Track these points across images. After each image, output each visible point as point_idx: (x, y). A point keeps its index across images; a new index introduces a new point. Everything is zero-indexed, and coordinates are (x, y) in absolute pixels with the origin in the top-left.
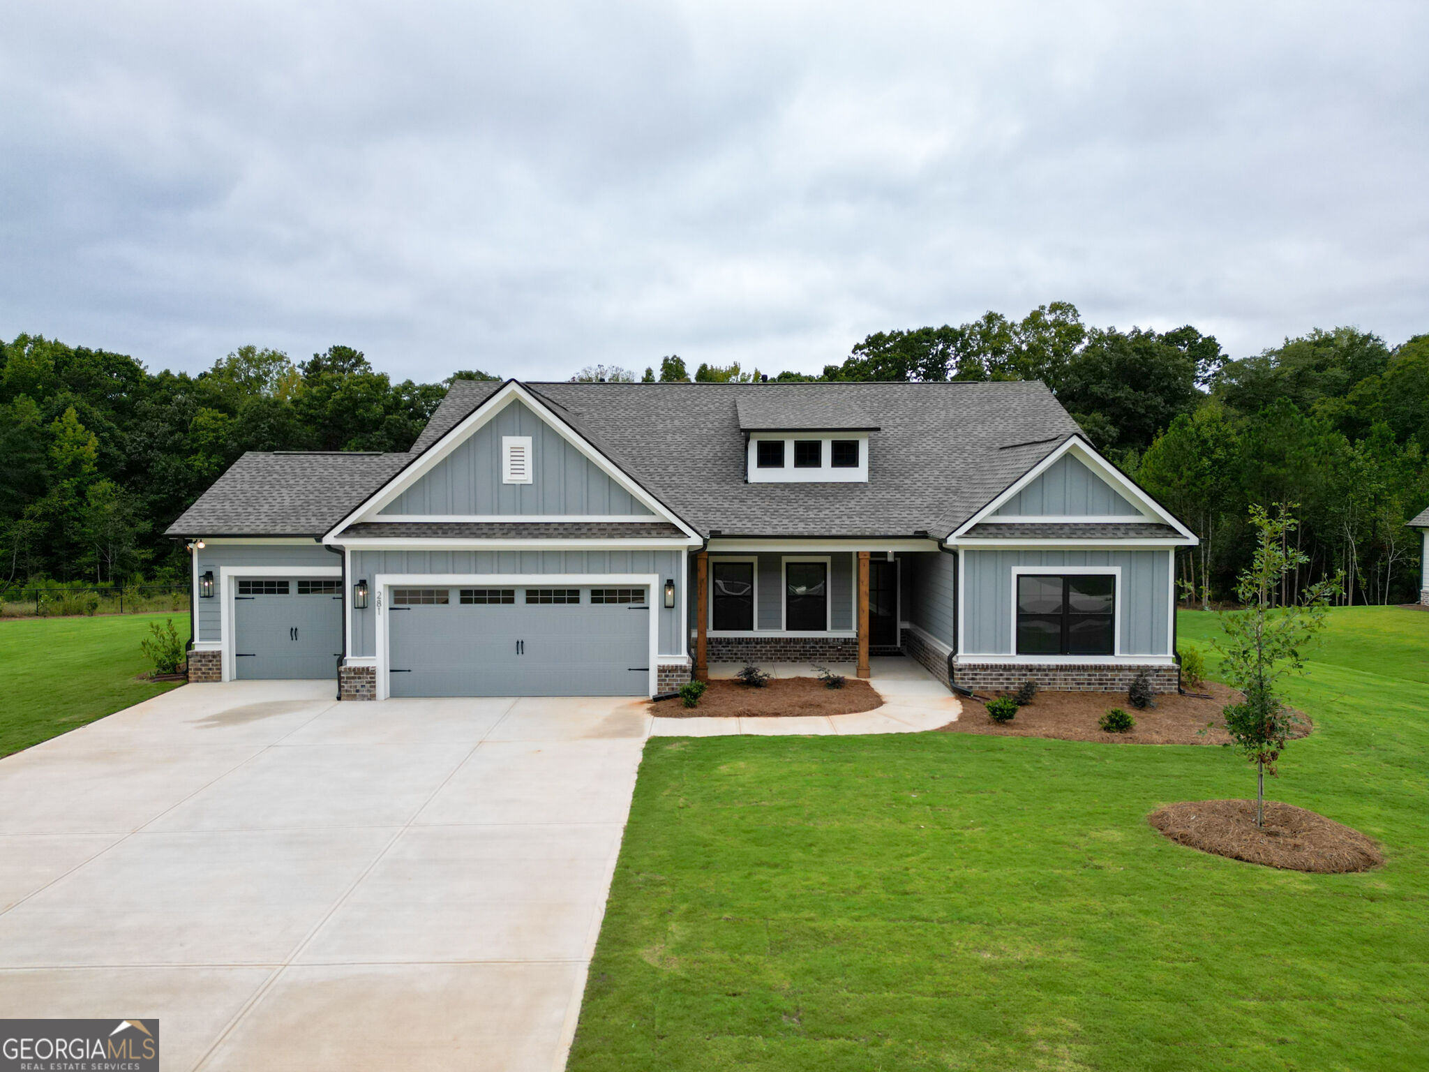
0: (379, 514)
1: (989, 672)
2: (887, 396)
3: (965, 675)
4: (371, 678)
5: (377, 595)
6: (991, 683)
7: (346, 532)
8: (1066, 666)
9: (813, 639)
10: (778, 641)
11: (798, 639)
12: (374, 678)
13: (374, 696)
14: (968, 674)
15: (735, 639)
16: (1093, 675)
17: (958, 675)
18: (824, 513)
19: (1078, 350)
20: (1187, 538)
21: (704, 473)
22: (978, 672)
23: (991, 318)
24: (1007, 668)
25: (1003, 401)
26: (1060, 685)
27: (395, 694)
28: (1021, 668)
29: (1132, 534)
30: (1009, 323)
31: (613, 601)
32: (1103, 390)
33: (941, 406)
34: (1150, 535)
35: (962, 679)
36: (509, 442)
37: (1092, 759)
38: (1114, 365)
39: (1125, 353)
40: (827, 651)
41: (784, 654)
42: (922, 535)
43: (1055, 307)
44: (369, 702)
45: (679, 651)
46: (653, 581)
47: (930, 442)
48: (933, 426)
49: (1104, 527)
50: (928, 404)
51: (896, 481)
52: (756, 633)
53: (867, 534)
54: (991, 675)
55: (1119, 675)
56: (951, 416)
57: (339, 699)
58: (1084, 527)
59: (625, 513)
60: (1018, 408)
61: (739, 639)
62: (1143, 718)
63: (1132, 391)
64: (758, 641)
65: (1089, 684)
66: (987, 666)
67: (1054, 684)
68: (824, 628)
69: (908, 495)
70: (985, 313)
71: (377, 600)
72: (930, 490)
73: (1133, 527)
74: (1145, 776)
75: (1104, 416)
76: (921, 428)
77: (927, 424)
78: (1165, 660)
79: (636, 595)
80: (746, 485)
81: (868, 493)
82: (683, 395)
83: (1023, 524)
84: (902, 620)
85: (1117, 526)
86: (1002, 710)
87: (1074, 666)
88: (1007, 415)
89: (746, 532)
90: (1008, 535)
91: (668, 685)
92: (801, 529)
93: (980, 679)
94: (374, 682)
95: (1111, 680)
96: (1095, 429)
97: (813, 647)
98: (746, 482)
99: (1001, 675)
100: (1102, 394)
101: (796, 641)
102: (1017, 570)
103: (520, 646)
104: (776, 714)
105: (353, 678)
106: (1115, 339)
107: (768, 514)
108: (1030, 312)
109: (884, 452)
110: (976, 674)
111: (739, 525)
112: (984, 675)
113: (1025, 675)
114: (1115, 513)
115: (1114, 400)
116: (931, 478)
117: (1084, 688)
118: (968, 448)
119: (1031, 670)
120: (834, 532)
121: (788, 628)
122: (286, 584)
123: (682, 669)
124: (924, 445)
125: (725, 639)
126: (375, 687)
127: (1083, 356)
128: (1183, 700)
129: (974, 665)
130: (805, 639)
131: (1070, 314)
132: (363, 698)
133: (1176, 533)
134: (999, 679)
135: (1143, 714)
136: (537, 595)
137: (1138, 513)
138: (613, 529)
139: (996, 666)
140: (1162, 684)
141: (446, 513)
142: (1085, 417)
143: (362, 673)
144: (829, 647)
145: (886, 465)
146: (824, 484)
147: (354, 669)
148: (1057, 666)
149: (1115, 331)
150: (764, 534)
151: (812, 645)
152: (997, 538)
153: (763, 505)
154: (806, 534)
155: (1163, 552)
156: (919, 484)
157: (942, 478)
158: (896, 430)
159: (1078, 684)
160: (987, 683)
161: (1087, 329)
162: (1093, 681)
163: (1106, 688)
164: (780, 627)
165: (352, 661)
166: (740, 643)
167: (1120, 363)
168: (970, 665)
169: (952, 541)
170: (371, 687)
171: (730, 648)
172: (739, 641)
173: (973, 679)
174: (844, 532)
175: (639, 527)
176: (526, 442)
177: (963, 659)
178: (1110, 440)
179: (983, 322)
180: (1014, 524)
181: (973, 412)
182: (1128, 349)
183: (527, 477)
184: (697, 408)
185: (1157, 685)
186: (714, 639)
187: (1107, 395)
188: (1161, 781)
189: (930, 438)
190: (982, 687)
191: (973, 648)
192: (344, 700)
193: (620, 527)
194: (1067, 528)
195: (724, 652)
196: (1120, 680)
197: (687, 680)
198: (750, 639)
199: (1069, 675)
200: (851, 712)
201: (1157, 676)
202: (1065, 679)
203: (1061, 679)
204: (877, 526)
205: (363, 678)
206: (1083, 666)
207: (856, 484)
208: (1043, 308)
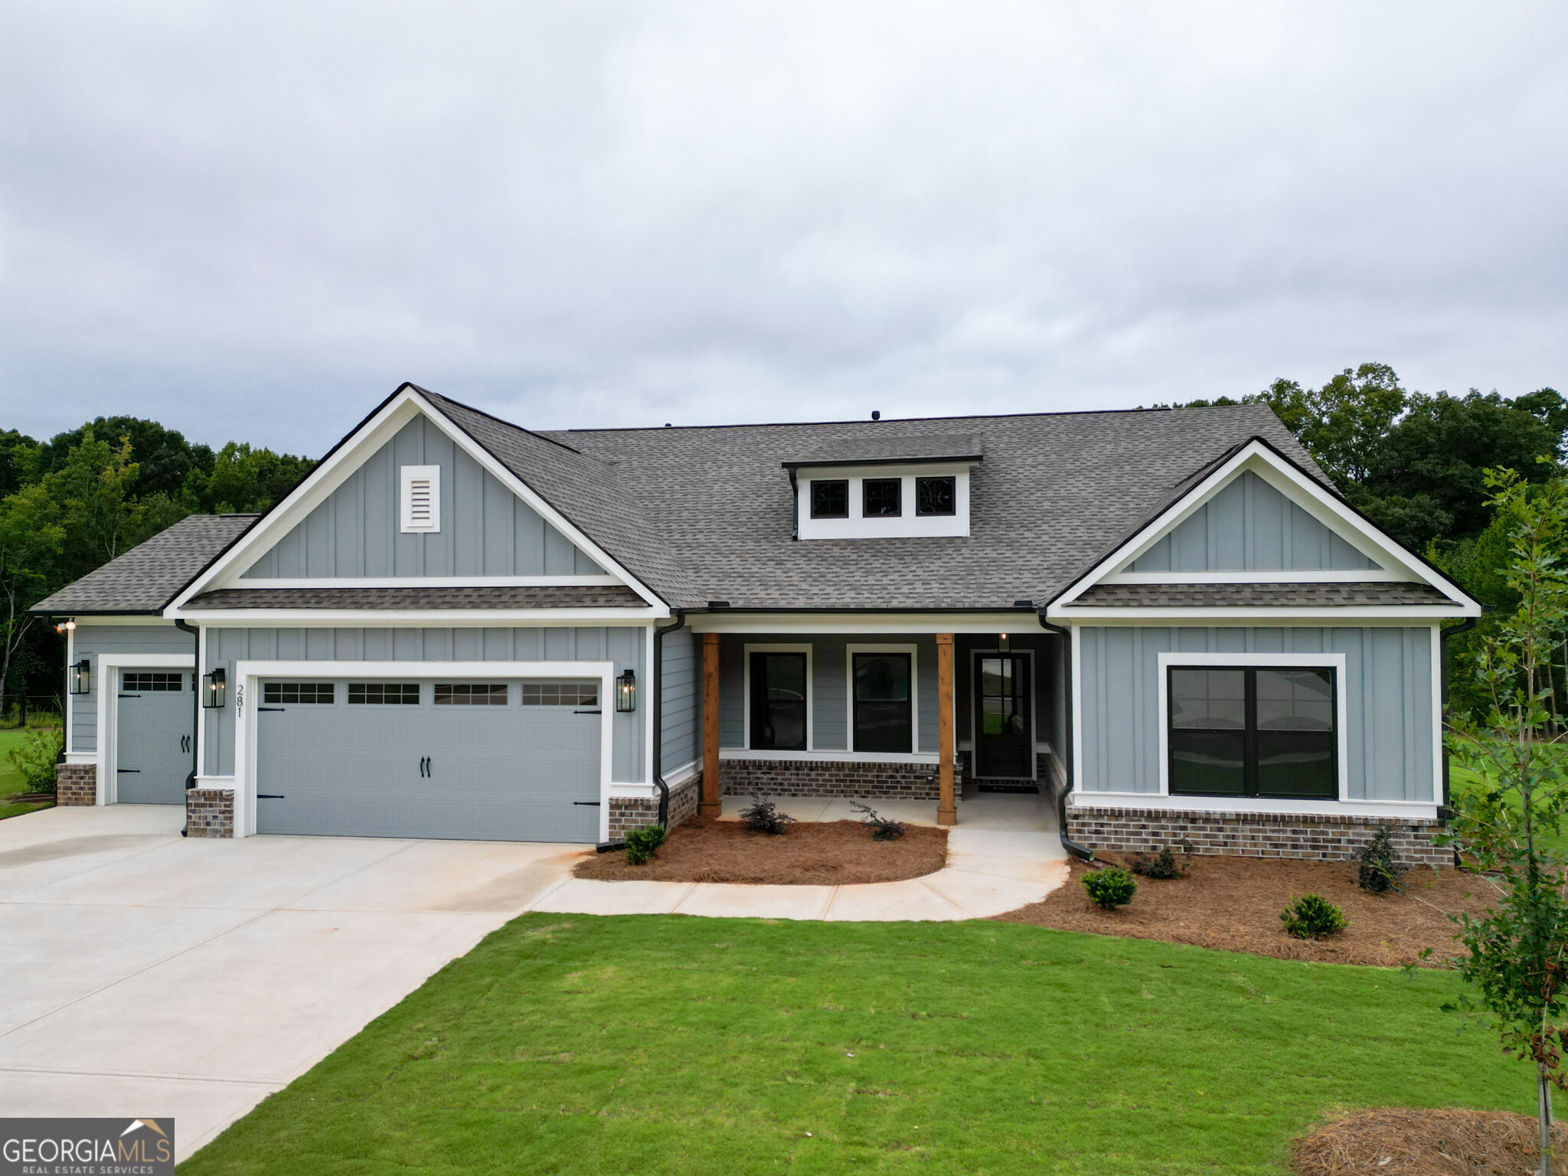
0: (242, 577)
1: (1123, 821)
2: (1036, 429)
3: (1084, 825)
4: (225, 806)
5: (238, 689)
6: (1128, 840)
7: (192, 602)
8: (1253, 815)
9: (891, 764)
10: (840, 766)
11: (869, 764)
12: (231, 805)
13: (231, 831)
14: (1089, 824)
15: (780, 762)
16: (1302, 832)
17: (1073, 825)
18: (890, 577)
19: (1396, 421)
20: (1460, 605)
21: (744, 529)
22: (1105, 820)
23: (1281, 387)
24: (1153, 816)
25: (1202, 431)
26: (1243, 845)
27: (264, 829)
28: (1177, 816)
29: (1360, 599)
30: (1305, 392)
31: (553, 701)
32: (1429, 467)
33: (1109, 438)
34: (1393, 601)
35: (1080, 831)
36: (409, 473)
37: (1241, 990)
38: (1443, 436)
39: (1459, 421)
40: (912, 783)
41: (849, 786)
42: (1024, 608)
43: (1365, 370)
44: (223, 840)
45: (640, 777)
46: (605, 672)
47: (1079, 484)
48: (1090, 464)
49: (1312, 588)
50: (1091, 437)
51: (1013, 535)
52: (811, 754)
53: (944, 605)
54: (1127, 826)
55: (1347, 834)
56: (1121, 450)
57: (185, 834)
58: (1278, 588)
59: (566, 573)
60: (1223, 438)
61: (786, 762)
62: (1373, 911)
63: (1469, 467)
64: (812, 766)
65: (1294, 847)
66: (1120, 812)
67: (1235, 844)
68: (909, 750)
69: (1023, 553)
70: (1274, 382)
71: (237, 696)
72: (1060, 545)
73: (1363, 588)
74: (1330, 1038)
75: (1431, 499)
76: (1072, 467)
77: (1082, 461)
78: (1424, 811)
79: (585, 694)
80: (795, 543)
81: (965, 551)
82: (758, 438)
83: (1175, 585)
84: (1039, 739)
85: (1334, 587)
86: (1105, 888)
87: (1268, 816)
88: (1204, 446)
89: (768, 604)
90: (1146, 602)
91: (624, 827)
92: (849, 599)
93: (1109, 833)
94: (231, 812)
95: (1332, 841)
96: (1421, 515)
97: (892, 777)
98: (795, 538)
99: (1144, 827)
100: (1429, 471)
101: (867, 767)
102: (1167, 658)
103: (425, 764)
104: (758, 880)
105: (203, 805)
106: (1445, 404)
107: (810, 579)
108: (1333, 377)
109: (1007, 498)
110: (1102, 825)
111: (762, 594)
112: (1115, 826)
113: (1184, 828)
114: (1331, 567)
115: (1444, 478)
116: (1066, 530)
117: (1285, 853)
118: (1134, 489)
119: (1193, 821)
120: (895, 604)
121: (856, 748)
122: (178, 677)
123: (645, 805)
124: (1069, 487)
125: (765, 762)
126: (231, 818)
127: (1401, 427)
128: (1460, 880)
129: (1099, 810)
130: (880, 765)
131: (1386, 377)
132: (215, 834)
133: (1440, 598)
134: (1139, 834)
135: (1379, 903)
136: (448, 691)
137: (1372, 565)
138: (546, 596)
139: (1135, 812)
140: (1423, 851)
141: (328, 576)
142: (1407, 500)
143: (214, 799)
144: (915, 777)
145: (1003, 514)
146: (904, 541)
147: (204, 794)
148: (1238, 815)
149: (1447, 396)
150: (792, 606)
151: (890, 773)
152: (1128, 606)
153: (808, 569)
154: (852, 606)
155: (1420, 629)
156: (1045, 538)
157: (1082, 529)
158: (1034, 470)
159: (1276, 846)
160: (1121, 840)
161: (1408, 395)
162: (1302, 843)
163: (1324, 855)
164: (845, 747)
165: (206, 782)
166: (787, 769)
167: (1451, 433)
168: (1092, 810)
169: (1055, 612)
170: (225, 818)
171: (773, 776)
172: (786, 766)
173: (1097, 832)
174: (909, 603)
175: (584, 591)
176: (431, 473)
177: (1081, 799)
178: (1442, 528)
179: (1271, 392)
180: (1160, 585)
181: (1155, 445)
182: (1463, 415)
183: (433, 523)
184: (770, 452)
185: (1416, 851)
186: (750, 761)
187: (1436, 473)
188: (1357, 1051)
189: (1081, 478)
190: (1113, 846)
191: (1100, 781)
192: (190, 837)
193: (558, 593)
194: (1247, 591)
195: (765, 781)
196: (1350, 842)
197: (651, 821)
198: (801, 762)
199: (1259, 831)
200: (880, 879)
201: (1416, 837)
202: (1253, 838)
203: (1245, 837)
204: (962, 594)
205: (216, 805)
206: (1283, 817)
207: (951, 540)
208: (1349, 371)
